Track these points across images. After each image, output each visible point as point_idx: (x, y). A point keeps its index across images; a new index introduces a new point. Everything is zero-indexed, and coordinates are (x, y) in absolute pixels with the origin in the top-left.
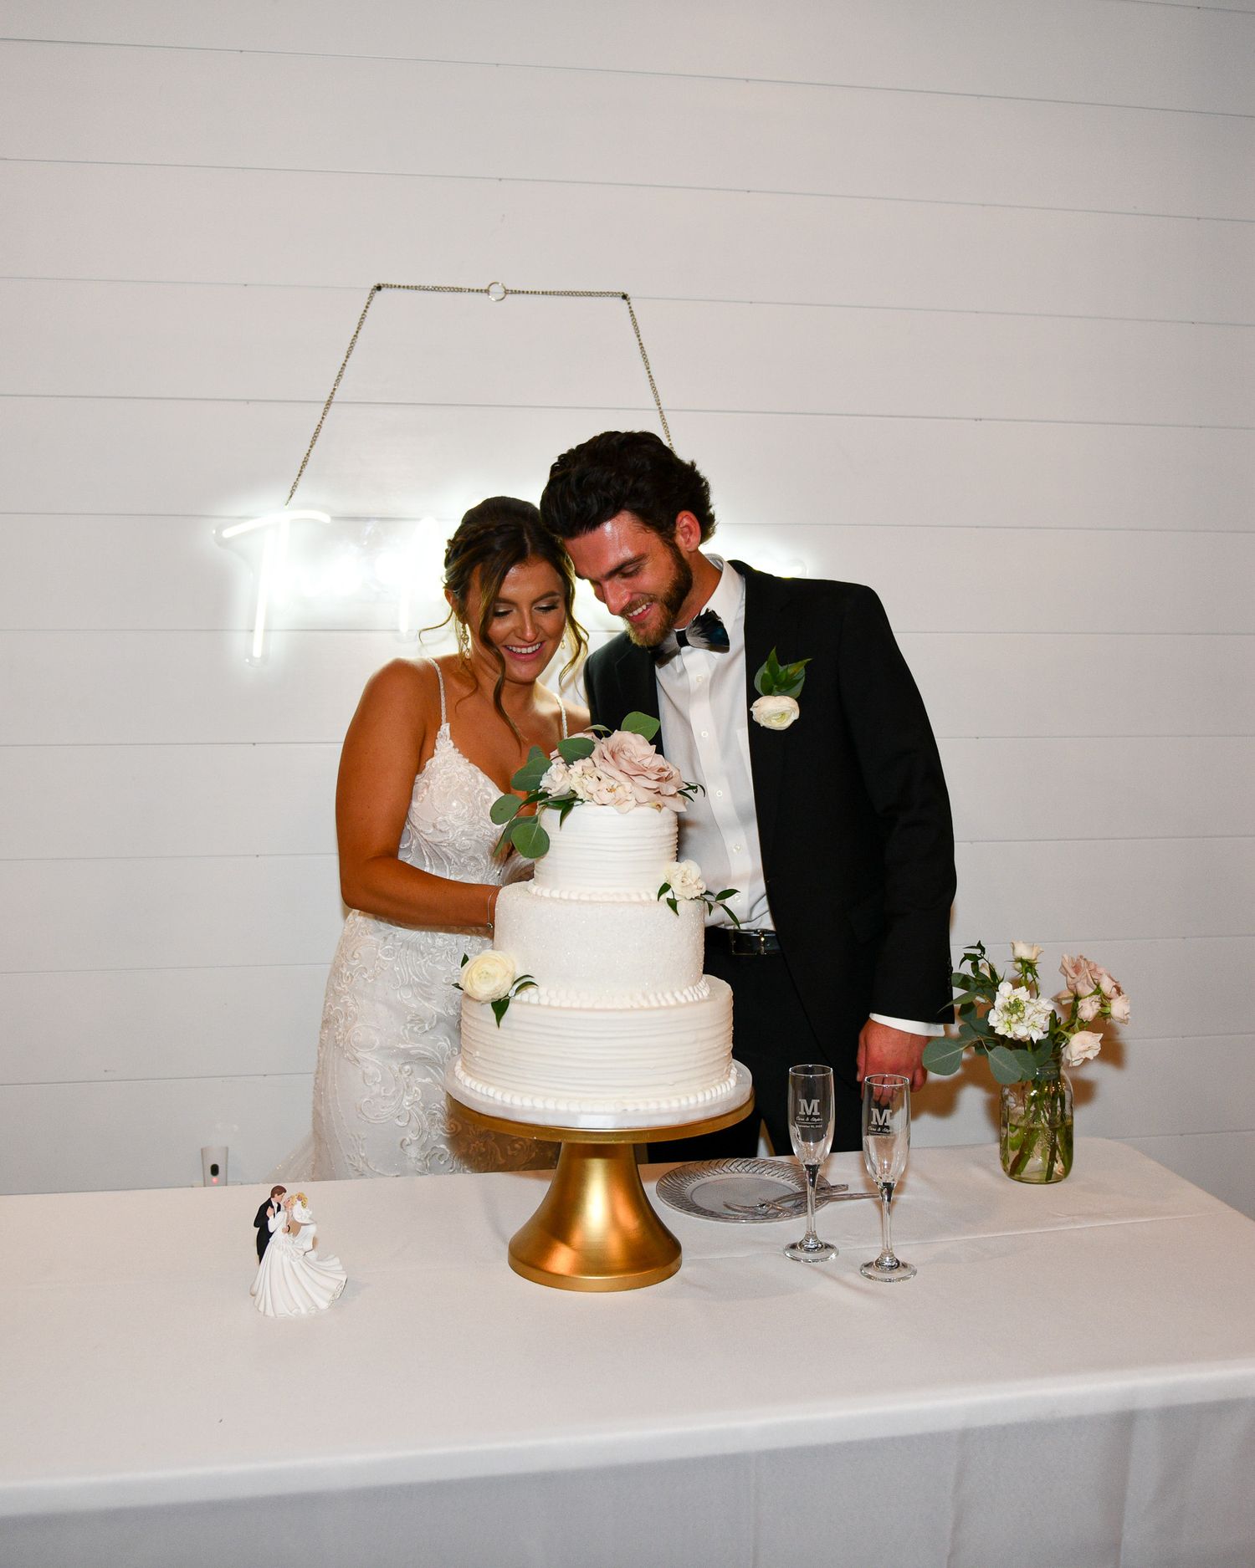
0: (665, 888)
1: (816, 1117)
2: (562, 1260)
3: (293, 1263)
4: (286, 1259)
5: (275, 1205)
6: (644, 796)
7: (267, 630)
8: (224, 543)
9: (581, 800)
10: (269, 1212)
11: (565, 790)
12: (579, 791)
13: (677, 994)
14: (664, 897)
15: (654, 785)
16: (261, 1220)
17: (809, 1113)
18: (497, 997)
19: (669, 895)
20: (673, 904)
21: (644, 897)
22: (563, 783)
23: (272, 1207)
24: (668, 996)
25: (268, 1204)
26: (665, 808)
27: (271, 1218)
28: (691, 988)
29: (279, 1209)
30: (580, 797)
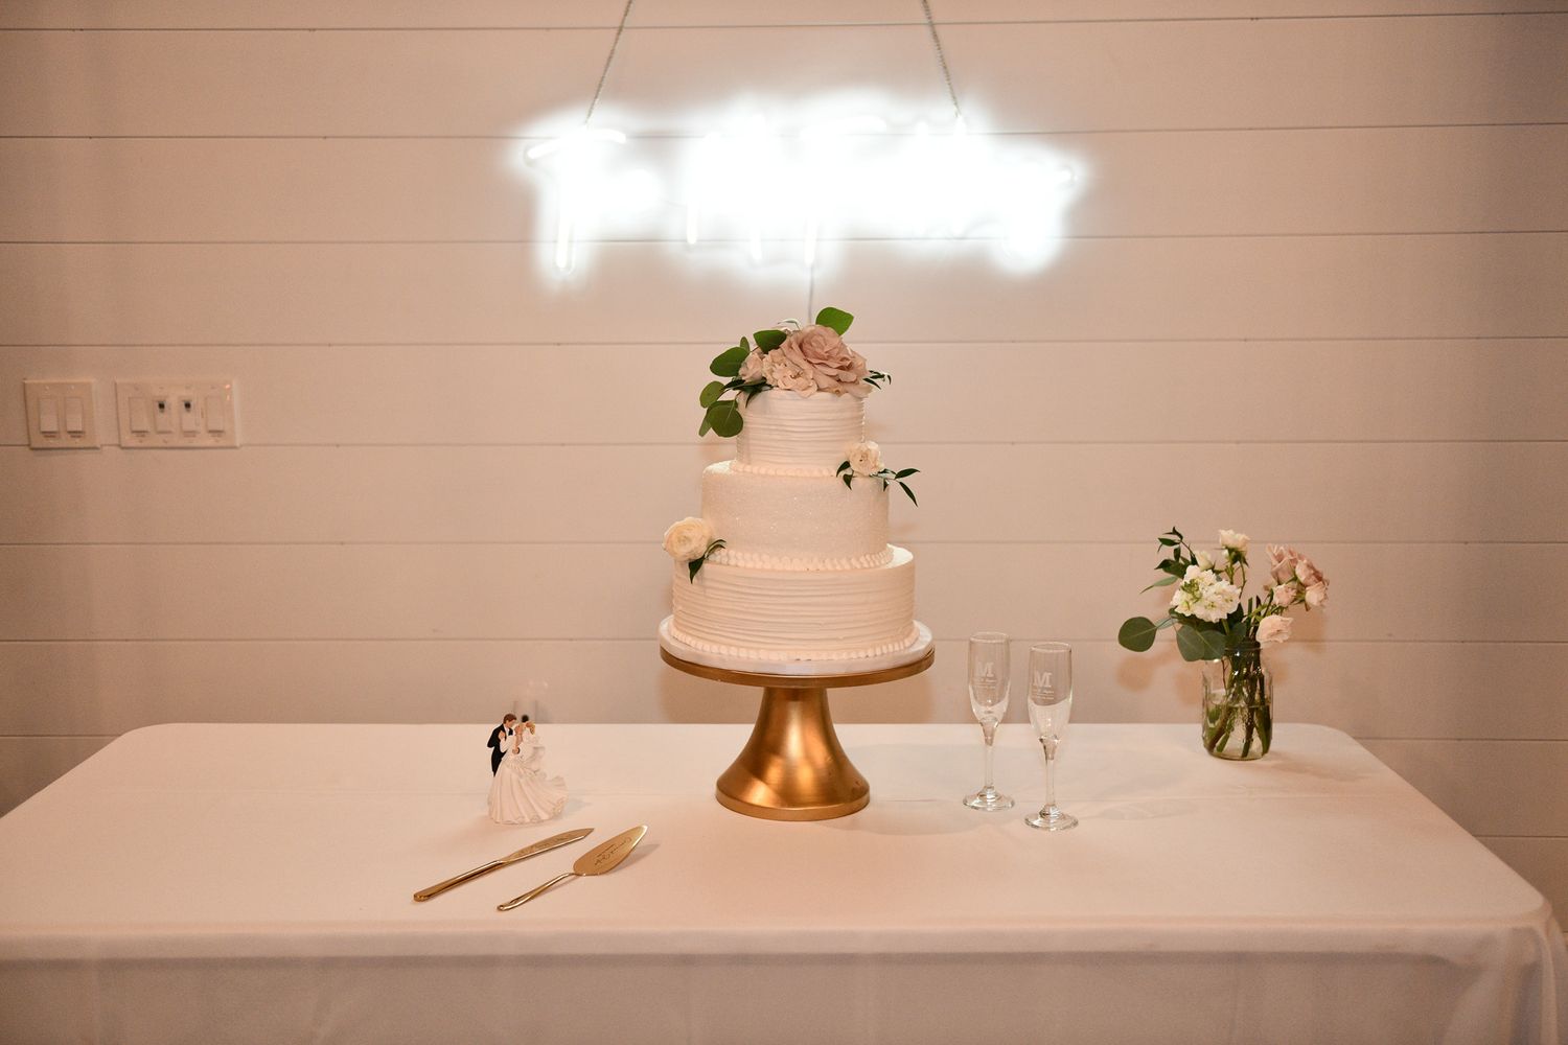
0: (846, 465)
1: (990, 678)
2: (760, 794)
3: (521, 781)
4: (515, 776)
5: (507, 730)
6: (825, 382)
7: (571, 241)
8: (531, 163)
9: (770, 386)
10: (501, 735)
11: (758, 376)
12: (768, 377)
13: (853, 561)
14: (842, 473)
15: (834, 372)
16: (494, 742)
17: (984, 675)
18: (693, 558)
19: (848, 472)
20: (848, 480)
21: (825, 473)
22: (754, 371)
23: (504, 731)
24: (844, 561)
25: (501, 728)
26: (846, 395)
27: (502, 740)
28: (867, 557)
29: (511, 733)
30: (768, 382)
